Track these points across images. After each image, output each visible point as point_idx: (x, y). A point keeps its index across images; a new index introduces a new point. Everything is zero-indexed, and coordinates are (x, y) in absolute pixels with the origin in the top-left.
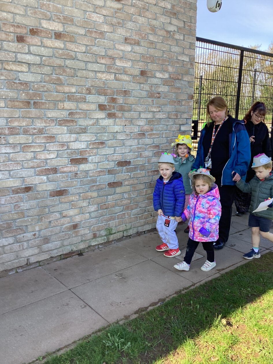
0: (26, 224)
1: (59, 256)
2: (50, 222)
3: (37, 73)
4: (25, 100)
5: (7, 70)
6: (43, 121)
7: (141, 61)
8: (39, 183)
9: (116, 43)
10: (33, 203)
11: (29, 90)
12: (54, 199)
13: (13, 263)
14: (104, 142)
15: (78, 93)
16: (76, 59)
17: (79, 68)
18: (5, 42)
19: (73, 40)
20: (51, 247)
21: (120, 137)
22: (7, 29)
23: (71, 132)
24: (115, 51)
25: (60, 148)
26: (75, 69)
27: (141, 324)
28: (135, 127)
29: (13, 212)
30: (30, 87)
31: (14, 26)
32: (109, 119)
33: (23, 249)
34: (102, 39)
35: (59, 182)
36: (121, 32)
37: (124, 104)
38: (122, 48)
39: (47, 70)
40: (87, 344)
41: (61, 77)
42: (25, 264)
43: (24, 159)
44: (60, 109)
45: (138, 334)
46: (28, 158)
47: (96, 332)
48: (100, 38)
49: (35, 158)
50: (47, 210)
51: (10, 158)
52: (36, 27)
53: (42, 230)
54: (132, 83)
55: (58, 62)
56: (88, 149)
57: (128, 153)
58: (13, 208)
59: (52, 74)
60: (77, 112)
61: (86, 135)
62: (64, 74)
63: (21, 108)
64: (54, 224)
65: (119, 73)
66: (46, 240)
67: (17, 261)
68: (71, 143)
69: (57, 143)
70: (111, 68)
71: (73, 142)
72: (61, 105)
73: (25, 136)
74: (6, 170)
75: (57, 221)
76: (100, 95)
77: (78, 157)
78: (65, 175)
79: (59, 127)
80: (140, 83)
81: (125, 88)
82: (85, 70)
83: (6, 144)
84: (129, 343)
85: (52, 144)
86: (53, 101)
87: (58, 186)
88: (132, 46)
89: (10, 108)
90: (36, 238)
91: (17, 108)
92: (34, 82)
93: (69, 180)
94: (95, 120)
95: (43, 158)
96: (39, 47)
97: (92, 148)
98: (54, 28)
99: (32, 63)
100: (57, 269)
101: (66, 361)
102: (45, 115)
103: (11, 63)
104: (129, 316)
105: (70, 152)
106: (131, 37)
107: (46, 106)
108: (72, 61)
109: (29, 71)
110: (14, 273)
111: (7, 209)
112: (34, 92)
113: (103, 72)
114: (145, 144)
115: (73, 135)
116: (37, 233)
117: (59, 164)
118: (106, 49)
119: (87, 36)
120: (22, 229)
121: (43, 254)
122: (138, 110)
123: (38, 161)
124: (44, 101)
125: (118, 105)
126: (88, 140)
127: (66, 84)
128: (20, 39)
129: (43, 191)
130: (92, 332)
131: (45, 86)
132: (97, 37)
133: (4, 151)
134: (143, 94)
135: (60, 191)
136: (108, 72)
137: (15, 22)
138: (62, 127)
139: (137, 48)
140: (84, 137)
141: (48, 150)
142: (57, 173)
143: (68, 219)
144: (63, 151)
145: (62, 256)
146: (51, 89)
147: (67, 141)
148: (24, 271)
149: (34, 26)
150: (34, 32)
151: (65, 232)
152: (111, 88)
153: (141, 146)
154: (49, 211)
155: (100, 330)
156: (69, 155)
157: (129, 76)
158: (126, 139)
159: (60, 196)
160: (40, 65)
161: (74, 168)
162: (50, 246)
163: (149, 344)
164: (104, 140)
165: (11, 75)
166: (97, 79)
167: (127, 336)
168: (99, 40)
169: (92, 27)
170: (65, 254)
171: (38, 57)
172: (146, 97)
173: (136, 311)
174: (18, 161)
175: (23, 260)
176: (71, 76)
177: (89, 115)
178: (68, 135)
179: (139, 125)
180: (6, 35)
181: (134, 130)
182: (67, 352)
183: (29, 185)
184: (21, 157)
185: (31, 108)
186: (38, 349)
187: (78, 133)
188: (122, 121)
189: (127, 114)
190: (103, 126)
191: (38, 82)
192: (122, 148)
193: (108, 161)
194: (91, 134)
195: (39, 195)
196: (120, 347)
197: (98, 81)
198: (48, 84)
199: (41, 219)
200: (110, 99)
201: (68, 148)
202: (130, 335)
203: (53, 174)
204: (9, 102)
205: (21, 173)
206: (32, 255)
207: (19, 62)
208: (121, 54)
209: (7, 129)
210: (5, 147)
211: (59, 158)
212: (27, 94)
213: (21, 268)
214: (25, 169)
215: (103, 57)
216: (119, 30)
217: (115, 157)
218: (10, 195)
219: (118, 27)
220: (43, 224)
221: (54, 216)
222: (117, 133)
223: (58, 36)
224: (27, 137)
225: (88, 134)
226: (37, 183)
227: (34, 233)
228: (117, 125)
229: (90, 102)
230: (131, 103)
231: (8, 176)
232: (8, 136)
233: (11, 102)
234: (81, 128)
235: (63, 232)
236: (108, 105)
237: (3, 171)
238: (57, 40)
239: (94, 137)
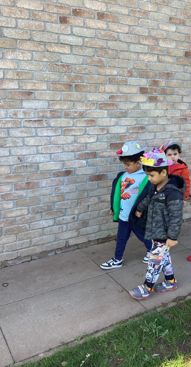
0: (65, 208)
1: (97, 240)
2: (88, 206)
3: (79, 55)
4: (67, 83)
5: (50, 52)
6: (84, 104)
7: (186, 42)
8: (79, 167)
9: (160, 23)
10: (73, 186)
11: (71, 72)
12: (93, 183)
13: (53, 245)
14: (144, 127)
15: (120, 76)
16: (118, 40)
17: (121, 50)
18: (48, 24)
19: (115, 21)
20: (89, 231)
21: (161, 122)
22: (50, 10)
23: (111, 116)
24: (159, 31)
25: (100, 132)
26: (117, 50)
27: (179, 313)
28: (177, 111)
29: (53, 195)
30: (72, 69)
31: (57, 6)
32: (151, 102)
33: (63, 232)
34: (146, 19)
35: (98, 166)
36: (166, 11)
37: (167, 87)
38: (166, 28)
39: (89, 52)
40: (124, 328)
41: (103, 59)
42: (64, 246)
43: (64, 143)
44: (101, 93)
45: (177, 322)
46: (69, 141)
47: (134, 317)
48: (144, 18)
49: (75, 141)
50: (86, 194)
51: (51, 141)
52: (80, 7)
53: (81, 213)
54: (176, 65)
55: (101, 43)
56: (128, 134)
57: (169, 138)
58: (54, 191)
59: (94, 56)
60: (118, 95)
61: (126, 120)
62: (106, 56)
63: (63, 91)
64: (92, 208)
65: (162, 55)
66: (85, 224)
67: (56, 242)
68: (111, 128)
69: (97, 127)
70: (154, 50)
71: (112, 126)
72: (102, 88)
73: (66, 119)
74: (47, 153)
75: (95, 206)
76: (141, 77)
77: (118, 142)
78: (104, 160)
79: (100, 111)
80: (184, 65)
81: (168, 71)
82: (127, 51)
83: (48, 127)
84: (167, 331)
85: (92, 128)
86: (94, 83)
87: (97, 171)
88: (177, 25)
89: (51, 90)
90: (75, 221)
91: (58, 91)
92: (76, 64)
93: (108, 165)
94: (136, 104)
95: (83, 142)
96: (82, 28)
97: (132, 133)
98: (97, 8)
99: (74, 44)
100: (95, 253)
101: (103, 343)
102: (86, 98)
103: (54, 44)
104: (167, 304)
105: (110, 136)
106: (177, 17)
107: (88, 89)
108: (114, 42)
109: (71, 52)
110: (53, 254)
111: (47, 192)
112: (76, 74)
113: (146, 53)
114: (186, 129)
115: (113, 119)
116: (76, 216)
117: (98, 149)
118: (150, 29)
119: (130, 16)
120: (62, 212)
121: (82, 238)
122: (181, 94)
123: (79, 145)
124: (85, 84)
125: (160, 88)
126: (128, 124)
127: (107, 66)
128: (63, 20)
129: (83, 175)
130: (129, 317)
131: (87, 68)
132: (141, 17)
133: (45, 134)
134: (186, 77)
135: (99, 175)
136: (150, 54)
137: (58, 3)
138: (103, 111)
139: (182, 28)
140: (124, 121)
141: (88, 134)
142: (97, 158)
143: (106, 204)
144: (103, 135)
145: (100, 240)
146: (93, 71)
147: (107, 125)
148: (63, 253)
149: (77, 6)
150: (76, 13)
151: (103, 216)
152: (154, 70)
153: (183, 131)
154: (88, 195)
155: (137, 316)
156: (109, 139)
157: (172, 57)
158: (167, 124)
159: (99, 180)
160: (82, 47)
161: (113, 152)
162: (88, 229)
163: (187, 334)
164: (144, 124)
165: (53, 57)
166: (140, 60)
167: (165, 324)
168: (143, 21)
169: (136, 6)
170: (102, 238)
171: (80, 39)
172: (189, 80)
173: (174, 299)
174: (59, 144)
175: (62, 242)
176: (113, 58)
177: (130, 99)
178: (108, 119)
179: (181, 110)
180: (50, 16)
181: (176, 115)
182: (105, 335)
183: (69, 168)
184: (62, 140)
185: (72, 91)
186: (76, 329)
187: (119, 117)
188: (164, 105)
189: (169, 98)
190: (144, 110)
191: (80, 64)
192: (163, 134)
193: (148, 146)
194: (130, 118)
195: (79, 179)
196: (157, 334)
197: (140, 63)
198: (89, 66)
199: (81, 203)
200: (152, 82)
201: (108, 132)
202: (167, 323)
203: (92, 158)
204: (51, 85)
205: (61, 156)
206: (71, 238)
207: (61, 43)
208: (165, 34)
209: (49, 112)
210: (47, 130)
211: (98, 143)
212: (69, 77)
213: (60, 250)
214: (66, 153)
215: (146, 38)
216: (164, 9)
217: (155, 143)
218: (51, 178)
219: (162, 6)
220: (82, 207)
221: (93, 200)
222: (158, 118)
223: (101, 16)
224: (68, 120)
225: (129, 118)
226: (77, 167)
227: (73, 216)
228: (158, 109)
229: (132, 85)
230: (173, 87)
231: (48, 159)
232: (49, 119)
233: (54, 85)
234: (121, 112)
235: (101, 216)
236: (150, 88)
237: (45, 154)
238: (100, 21)
239: (135, 121)
